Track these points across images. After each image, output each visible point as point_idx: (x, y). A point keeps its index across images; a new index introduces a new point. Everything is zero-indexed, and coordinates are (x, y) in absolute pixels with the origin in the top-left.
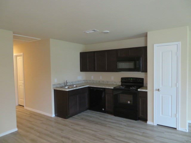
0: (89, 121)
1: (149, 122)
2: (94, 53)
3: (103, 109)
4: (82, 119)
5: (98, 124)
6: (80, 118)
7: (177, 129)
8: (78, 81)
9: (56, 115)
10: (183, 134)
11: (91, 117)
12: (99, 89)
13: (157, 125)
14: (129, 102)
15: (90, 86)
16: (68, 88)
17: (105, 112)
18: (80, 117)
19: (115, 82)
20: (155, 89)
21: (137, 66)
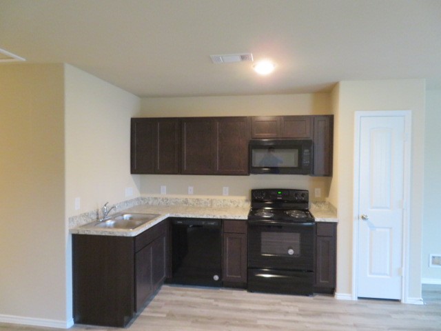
0: (200, 320)
1: (340, 295)
2: (181, 121)
3: (216, 278)
4: (171, 316)
5: (232, 325)
6: (164, 316)
7: (403, 301)
8: (126, 202)
9: (77, 319)
10: (415, 310)
11: (191, 305)
12: (203, 223)
13: (359, 298)
14: (291, 252)
15: (174, 216)
16: (116, 226)
17: (221, 284)
18: (162, 313)
19: (231, 202)
20: (355, 215)
21: (306, 162)
